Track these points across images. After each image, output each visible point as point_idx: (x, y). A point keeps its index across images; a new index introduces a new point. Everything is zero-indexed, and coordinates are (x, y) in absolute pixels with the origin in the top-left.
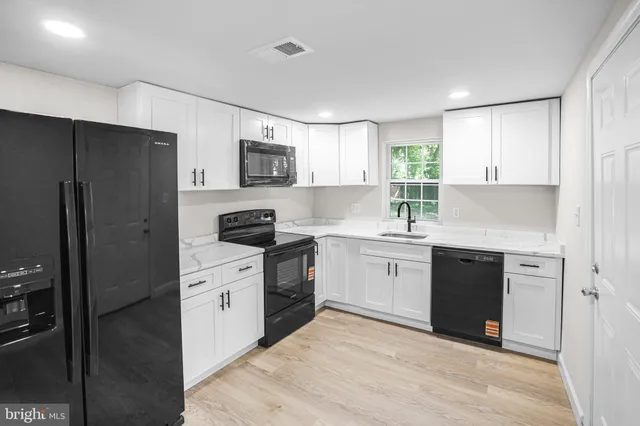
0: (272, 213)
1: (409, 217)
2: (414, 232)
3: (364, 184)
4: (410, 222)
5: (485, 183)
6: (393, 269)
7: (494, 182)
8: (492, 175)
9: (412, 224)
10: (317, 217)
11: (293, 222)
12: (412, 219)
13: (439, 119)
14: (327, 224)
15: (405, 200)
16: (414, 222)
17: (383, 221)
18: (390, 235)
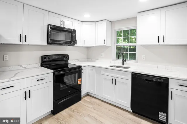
0: (67, 56)
1: (123, 59)
2: (125, 66)
3: (104, 45)
4: (123, 61)
5: (158, 43)
6: (114, 82)
7: (162, 43)
8: (161, 39)
9: (124, 62)
10: (88, 58)
11: (78, 60)
12: (124, 60)
13: (136, 18)
14: (92, 61)
15: (122, 52)
16: (125, 61)
17: (113, 60)
18: (115, 66)
